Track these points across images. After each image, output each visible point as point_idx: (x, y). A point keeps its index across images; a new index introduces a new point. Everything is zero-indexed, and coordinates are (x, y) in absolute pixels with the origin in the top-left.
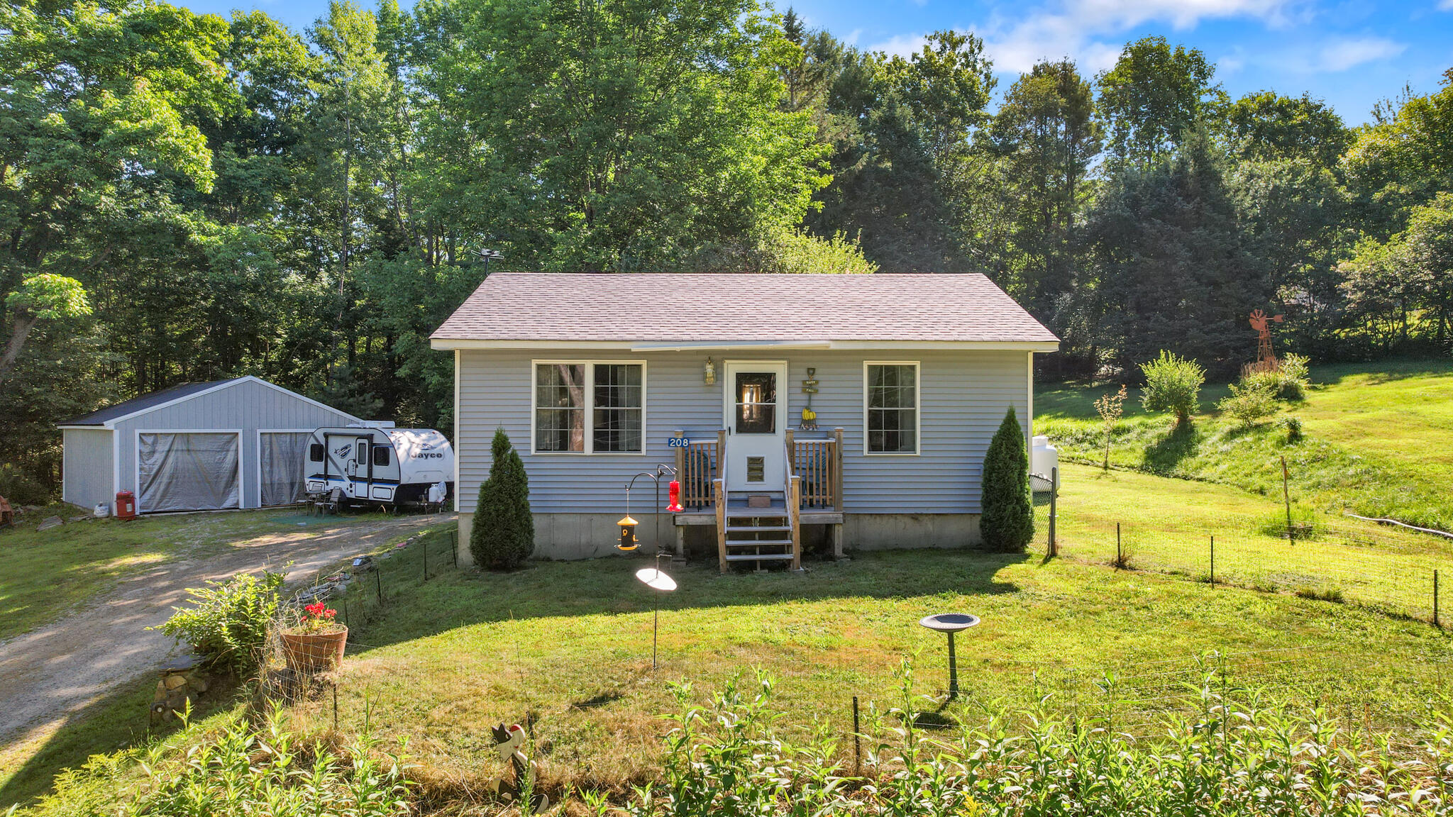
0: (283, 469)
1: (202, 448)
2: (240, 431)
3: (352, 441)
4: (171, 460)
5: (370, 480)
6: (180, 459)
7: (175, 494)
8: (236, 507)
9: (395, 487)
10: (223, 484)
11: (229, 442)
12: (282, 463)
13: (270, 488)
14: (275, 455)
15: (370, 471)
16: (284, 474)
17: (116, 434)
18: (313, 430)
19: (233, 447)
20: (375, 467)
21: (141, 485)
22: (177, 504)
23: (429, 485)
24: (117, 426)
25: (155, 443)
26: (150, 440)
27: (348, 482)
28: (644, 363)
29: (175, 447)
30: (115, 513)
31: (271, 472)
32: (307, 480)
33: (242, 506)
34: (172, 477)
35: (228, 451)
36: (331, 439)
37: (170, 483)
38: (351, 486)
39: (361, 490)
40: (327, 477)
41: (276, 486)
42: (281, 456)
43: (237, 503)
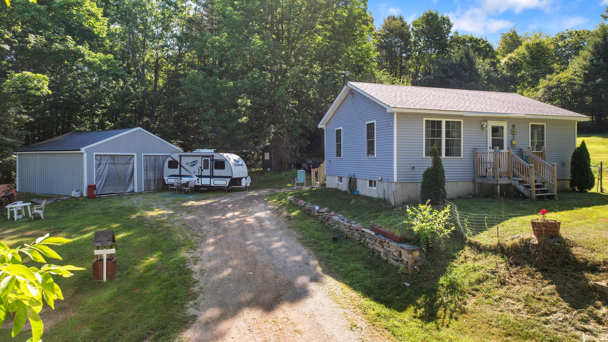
0: (151, 173)
1: (120, 162)
2: (135, 154)
3: (199, 159)
4: (107, 168)
5: (212, 176)
6: (111, 168)
7: (108, 185)
8: (133, 191)
9: (229, 179)
10: (127, 181)
11: (130, 159)
12: (151, 170)
13: (147, 182)
14: (148, 166)
15: (212, 172)
16: (151, 175)
17: (85, 155)
18: (169, 154)
19: (132, 162)
20: (215, 170)
21: (96, 180)
22: (109, 190)
23: (241, 178)
24: (86, 150)
25: (101, 160)
26: (99, 158)
27: (196, 178)
28: (462, 120)
29: (108, 162)
30: (85, 195)
31: (147, 174)
32: (166, 178)
33: (136, 190)
34: (107, 177)
35: (130, 164)
36: (183, 158)
37: (107, 179)
38: (198, 180)
39: (206, 181)
40: (181, 176)
41: (148, 181)
42: (150, 167)
43: (134, 190)
